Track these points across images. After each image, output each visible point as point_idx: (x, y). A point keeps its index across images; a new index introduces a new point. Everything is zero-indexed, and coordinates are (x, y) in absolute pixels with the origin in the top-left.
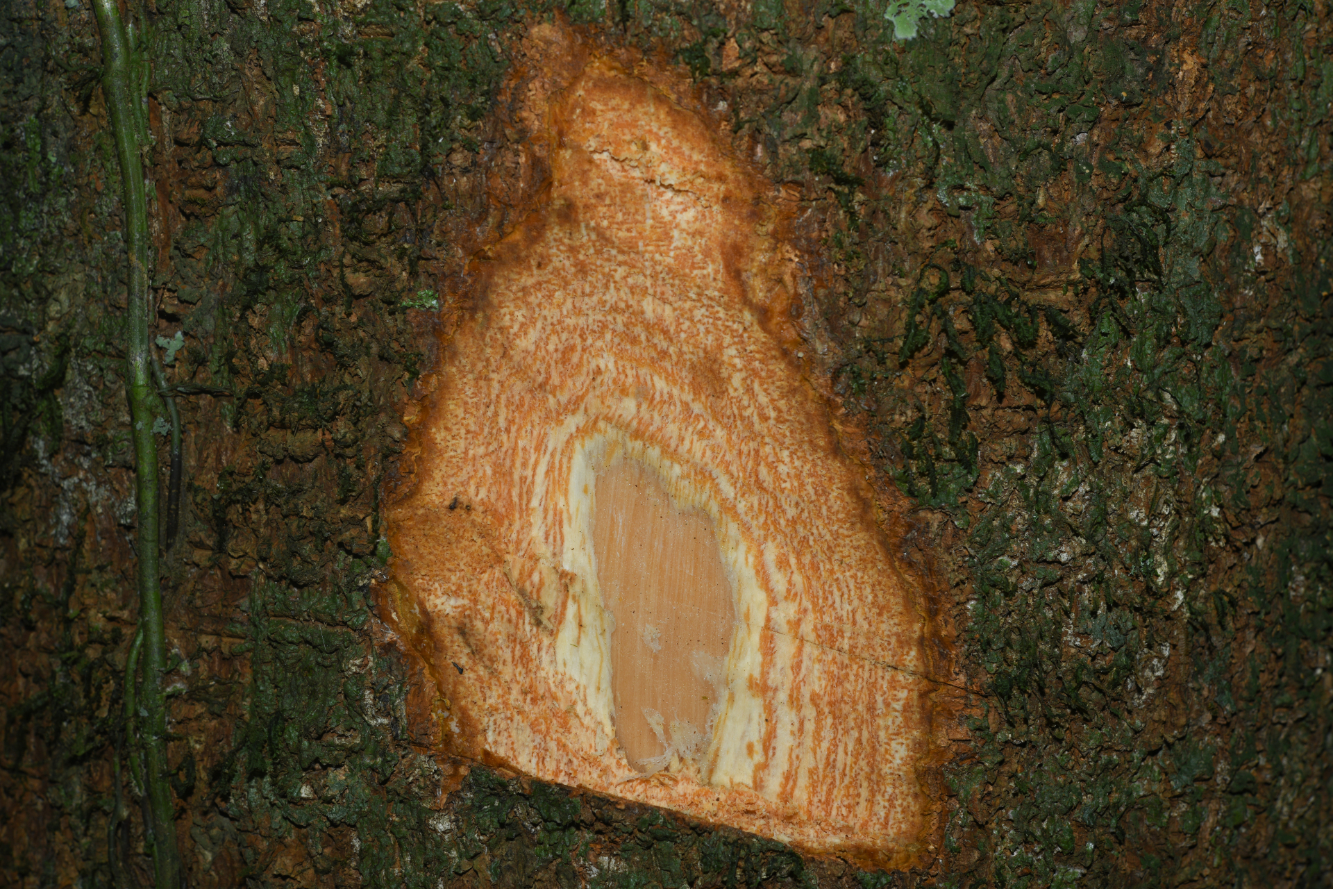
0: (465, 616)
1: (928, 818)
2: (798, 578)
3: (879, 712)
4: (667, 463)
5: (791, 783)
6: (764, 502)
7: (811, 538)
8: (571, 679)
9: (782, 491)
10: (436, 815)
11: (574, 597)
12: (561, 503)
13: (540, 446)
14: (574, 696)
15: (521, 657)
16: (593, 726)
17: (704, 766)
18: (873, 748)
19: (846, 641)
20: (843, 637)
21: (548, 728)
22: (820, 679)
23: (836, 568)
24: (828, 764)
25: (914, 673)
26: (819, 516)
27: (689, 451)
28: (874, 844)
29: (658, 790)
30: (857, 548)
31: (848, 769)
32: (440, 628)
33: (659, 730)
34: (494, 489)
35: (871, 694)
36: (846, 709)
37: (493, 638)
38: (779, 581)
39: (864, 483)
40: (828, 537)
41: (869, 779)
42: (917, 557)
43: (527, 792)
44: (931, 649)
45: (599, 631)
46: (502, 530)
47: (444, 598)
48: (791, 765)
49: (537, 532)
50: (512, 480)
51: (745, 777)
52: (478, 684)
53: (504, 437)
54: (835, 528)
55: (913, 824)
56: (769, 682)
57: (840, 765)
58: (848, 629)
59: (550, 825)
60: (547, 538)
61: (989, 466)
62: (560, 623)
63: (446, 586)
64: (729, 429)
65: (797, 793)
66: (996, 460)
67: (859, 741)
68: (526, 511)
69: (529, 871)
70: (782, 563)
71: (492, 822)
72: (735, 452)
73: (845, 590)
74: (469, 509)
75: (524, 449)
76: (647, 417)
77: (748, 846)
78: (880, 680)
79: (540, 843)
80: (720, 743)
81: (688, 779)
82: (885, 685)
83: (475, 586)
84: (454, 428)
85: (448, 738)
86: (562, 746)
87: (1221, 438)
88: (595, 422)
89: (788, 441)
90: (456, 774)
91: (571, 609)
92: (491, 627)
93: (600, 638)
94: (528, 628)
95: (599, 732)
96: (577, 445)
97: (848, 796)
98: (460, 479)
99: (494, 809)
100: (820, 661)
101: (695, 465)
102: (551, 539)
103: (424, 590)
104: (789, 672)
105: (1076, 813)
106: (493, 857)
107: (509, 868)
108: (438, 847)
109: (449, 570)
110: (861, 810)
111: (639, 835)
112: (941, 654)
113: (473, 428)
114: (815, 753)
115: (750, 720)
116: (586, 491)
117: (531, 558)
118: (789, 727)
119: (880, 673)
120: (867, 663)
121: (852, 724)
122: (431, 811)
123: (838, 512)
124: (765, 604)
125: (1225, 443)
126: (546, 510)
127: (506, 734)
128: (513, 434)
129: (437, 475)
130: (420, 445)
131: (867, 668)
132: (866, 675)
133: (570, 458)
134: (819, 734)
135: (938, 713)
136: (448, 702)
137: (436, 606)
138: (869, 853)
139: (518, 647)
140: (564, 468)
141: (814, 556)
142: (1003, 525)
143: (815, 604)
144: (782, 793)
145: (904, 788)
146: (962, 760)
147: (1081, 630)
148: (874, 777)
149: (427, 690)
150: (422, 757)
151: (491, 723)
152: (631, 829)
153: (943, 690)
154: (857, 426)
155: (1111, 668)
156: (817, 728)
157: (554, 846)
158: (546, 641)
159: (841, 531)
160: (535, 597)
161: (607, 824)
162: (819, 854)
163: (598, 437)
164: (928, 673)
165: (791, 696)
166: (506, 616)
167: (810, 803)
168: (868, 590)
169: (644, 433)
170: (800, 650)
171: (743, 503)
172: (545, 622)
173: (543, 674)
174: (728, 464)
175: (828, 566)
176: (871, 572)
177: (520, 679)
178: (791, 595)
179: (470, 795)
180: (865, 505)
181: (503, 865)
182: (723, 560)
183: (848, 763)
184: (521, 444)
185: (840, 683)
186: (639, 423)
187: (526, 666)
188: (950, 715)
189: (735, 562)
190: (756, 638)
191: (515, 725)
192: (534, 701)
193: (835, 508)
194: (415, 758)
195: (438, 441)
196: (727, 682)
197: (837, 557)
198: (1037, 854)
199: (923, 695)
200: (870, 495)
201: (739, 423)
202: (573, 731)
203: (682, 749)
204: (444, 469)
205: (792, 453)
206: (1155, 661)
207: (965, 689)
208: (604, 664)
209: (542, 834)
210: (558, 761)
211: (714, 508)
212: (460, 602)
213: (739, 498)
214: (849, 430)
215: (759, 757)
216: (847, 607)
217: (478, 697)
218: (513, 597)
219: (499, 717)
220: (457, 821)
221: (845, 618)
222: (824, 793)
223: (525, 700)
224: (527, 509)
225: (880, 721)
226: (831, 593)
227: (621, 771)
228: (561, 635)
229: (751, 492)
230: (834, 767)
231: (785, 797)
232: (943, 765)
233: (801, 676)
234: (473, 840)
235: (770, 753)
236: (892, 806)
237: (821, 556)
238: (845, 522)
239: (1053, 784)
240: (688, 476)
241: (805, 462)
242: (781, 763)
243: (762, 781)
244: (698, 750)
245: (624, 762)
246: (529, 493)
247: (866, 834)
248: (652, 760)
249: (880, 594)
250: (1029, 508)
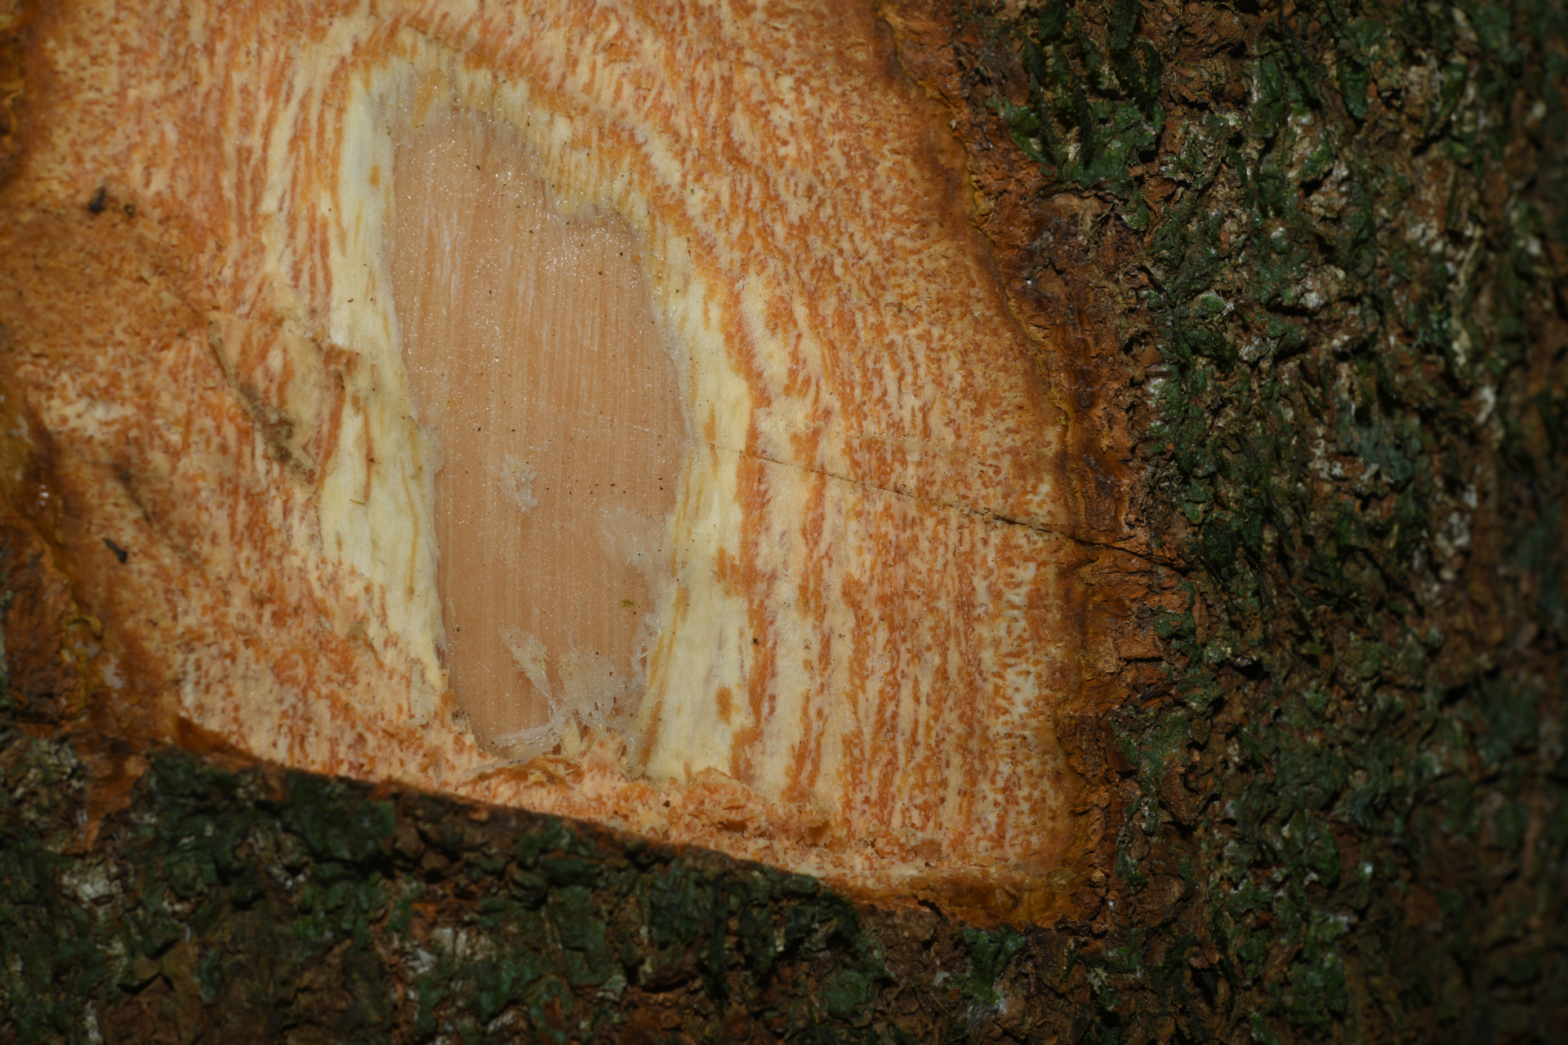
0: (128, 442)
1: (1082, 820)
2: (810, 347)
3: (980, 611)
4: (541, 114)
5: (808, 767)
6: (741, 190)
7: (838, 261)
8: (353, 572)
9: (780, 162)
10: (78, 865)
11: (356, 401)
12: (324, 206)
13: (278, 86)
14: (362, 608)
15: (250, 526)
16: (402, 668)
17: (633, 741)
18: (971, 685)
19: (911, 470)
20: (904, 463)
21: (310, 674)
22: (860, 551)
23: (888, 320)
24: (881, 723)
25: (1046, 529)
26: (855, 212)
27: (588, 88)
28: (986, 874)
29: (543, 792)
30: (930, 276)
31: (921, 730)
32: (78, 469)
33: (537, 673)
34: (182, 172)
35: (964, 576)
36: (915, 608)
37: (189, 488)
38: (773, 357)
39: (946, 139)
40: (873, 256)
41: (964, 749)
42: (1055, 288)
43: (277, 797)
44: (1083, 478)
45: (410, 471)
46: (204, 259)
47: (82, 404)
48: (808, 729)
49: (276, 264)
50: (221, 155)
51: (715, 756)
52: (159, 585)
53: (203, 64)
54: (888, 235)
55: (1053, 834)
56: (759, 564)
57: (904, 724)
58: (913, 444)
59: (328, 870)
60: (296, 278)
61: (1179, 111)
62: (328, 455)
63: (86, 379)
64: (670, 36)
65: (821, 787)
66: (1192, 99)
67: (942, 674)
68: (251, 220)
69: (282, 971)
70: (780, 317)
71: (200, 872)
72: (682, 85)
73: (908, 366)
74: (131, 213)
75: (245, 90)
76: (500, 17)
77: (744, 886)
78: (979, 546)
79: (306, 910)
80: (661, 692)
81: (602, 767)
82: (991, 555)
83: (148, 377)
84: (96, 41)
85: (98, 702)
86: (341, 710)
87: (1539, 110)
88: (393, 31)
89: (791, 56)
90: (117, 776)
91: (351, 427)
92: (184, 463)
93: (412, 485)
94: (261, 466)
95: (416, 678)
96: (356, 84)
97: (922, 786)
98: (110, 150)
99: (203, 846)
100: (859, 515)
101: (599, 117)
102: (305, 278)
103: (38, 387)
104: (798, 539)
105: (1339, 808)
106: (205, 946)
107: (240, 969)
108: (82, 934)
109: (92, 343)
110: (950, 813)
111: (519, 875)
112: (1101, 486)
113: (135, 40)
114: (855, 704)
115: (721, 643)
116: (374, 179)
117: (264, 318)
118: (802, 654)
119: (980, 532)
120: (953, 514)
121: (928, 638)
122: (68, 856)
123: (893, 201)
124: (747, 405)
125: (1545, 120)
126: (292, 220)
127: (221, 690)
128: (220, 59)
129: (61, 140)
130: (23, 73)
131: (954, 523)
132: (953, 538)
133: (341, 111)
134: (861, 664)
135: (1097, 606)
136: (96, 624)
137: (64, 420)
138: (975, 893)
139: (242, 505)
140: (329, 134)
141: (843, 300)
142: (1205, 232)
143: (846, 399)
144: (791, 789)
145: (1034, 762)
146: (1145, 699)
147: (1343, 447)
148: (974, 744)
149: (50, 599)
150: (44, 744)
151: (190, 667)
152: (499, 863)
153: (1104, 560)
154: (934, 16)
155: (1390, 523)
156: (856, 651)
157: (334, 913)
158: (300, 495)
159: (899, 241)
160: (274, 401)
161: (452, 854)
162: (881, 899)
163: (398, 66)
164: (1077, 526)
165: (803, 589)
166: (216, 440)
167: (848, 805)
168: (954, 363)
169: (494, 52)
170: (819, 495)
171: (700, 194)
172: (297, 453)
173: (294, 561)
174: (669, 111)
175: (872, 319)
176: (959, 326)
177: (248, 572)
178: (797, 384)
179: (150, 819)
180: (946, 182)
181: (227, 964)
182: (659, 318)
183: (922, 719)
184: (237, 78)
185: (901, 557)
186: (485, 30)
187: (259, 545)
188: (1121, 611)
189: (684, 318)
190: (729, 474)
191: (240, 670)
192: (279, 619)
193: (888, 193)
194: (27, 747)
195: (61, 66)
196: (672, 568)
197: (890, 297)
198: (1276, 886)
199: (1066, 573)
200: (958, 163)
201: (690, 21)
202: (363, 679)
203: (585, 709)
204: (75, 127)
205: (800, 82)
206: (1454, 518)
207: (1148, 557)
208: (422, 540)
209: (308, 892)
210: (334, 742)
211: (639, 207)
212: (117, 412)
213: (690, 185)
214: (915, 25)
215: (741, 719)
216: (911, 401)
217: (160, 611)
218: (230, 399)
219: (202, 653)
220: (122, 876)
221: (907, 424)
222: (875, 784)
223: (259, 617)
224: (254, 216)
225: (983, 630)
226: (879, 374)
227: (465, 757)
228: (329, 482)
229: (716, 168)
230: (894, 728)
231: (798, 793)
232: (1108, 712)
233: (823, 547)
234: (158, 913)
235: (765, 709)
236: (1012, 800)
237: (856, 298)
238: (908, 222)
239: (1299, 751)
240: (586, 143)
241: (825, 100)
242: (786, 728)
243: (749, 765)
244: (617, 711)
245: (469, 739)
246: (258, 182)
247: (965, 857)
248: (525, 734)
249: (978, 370)
250: (1245, 201)
